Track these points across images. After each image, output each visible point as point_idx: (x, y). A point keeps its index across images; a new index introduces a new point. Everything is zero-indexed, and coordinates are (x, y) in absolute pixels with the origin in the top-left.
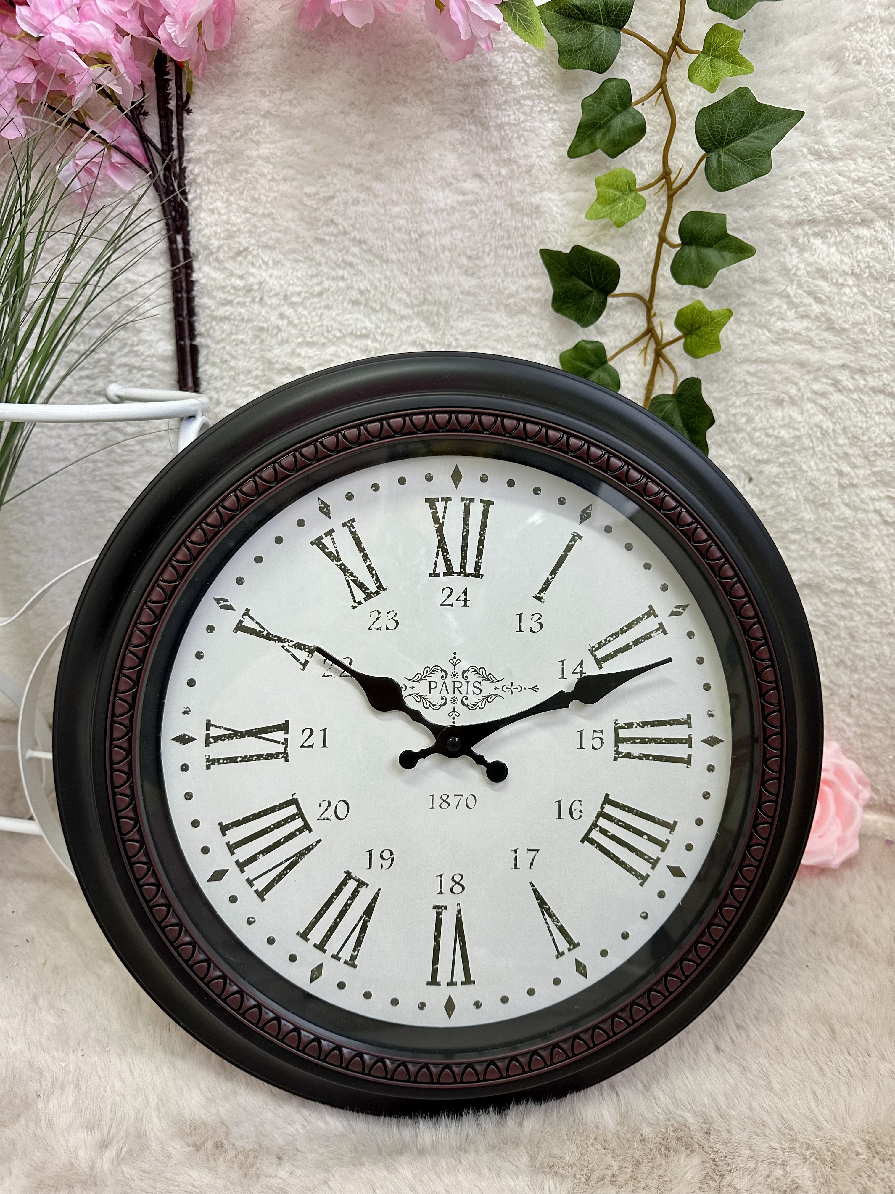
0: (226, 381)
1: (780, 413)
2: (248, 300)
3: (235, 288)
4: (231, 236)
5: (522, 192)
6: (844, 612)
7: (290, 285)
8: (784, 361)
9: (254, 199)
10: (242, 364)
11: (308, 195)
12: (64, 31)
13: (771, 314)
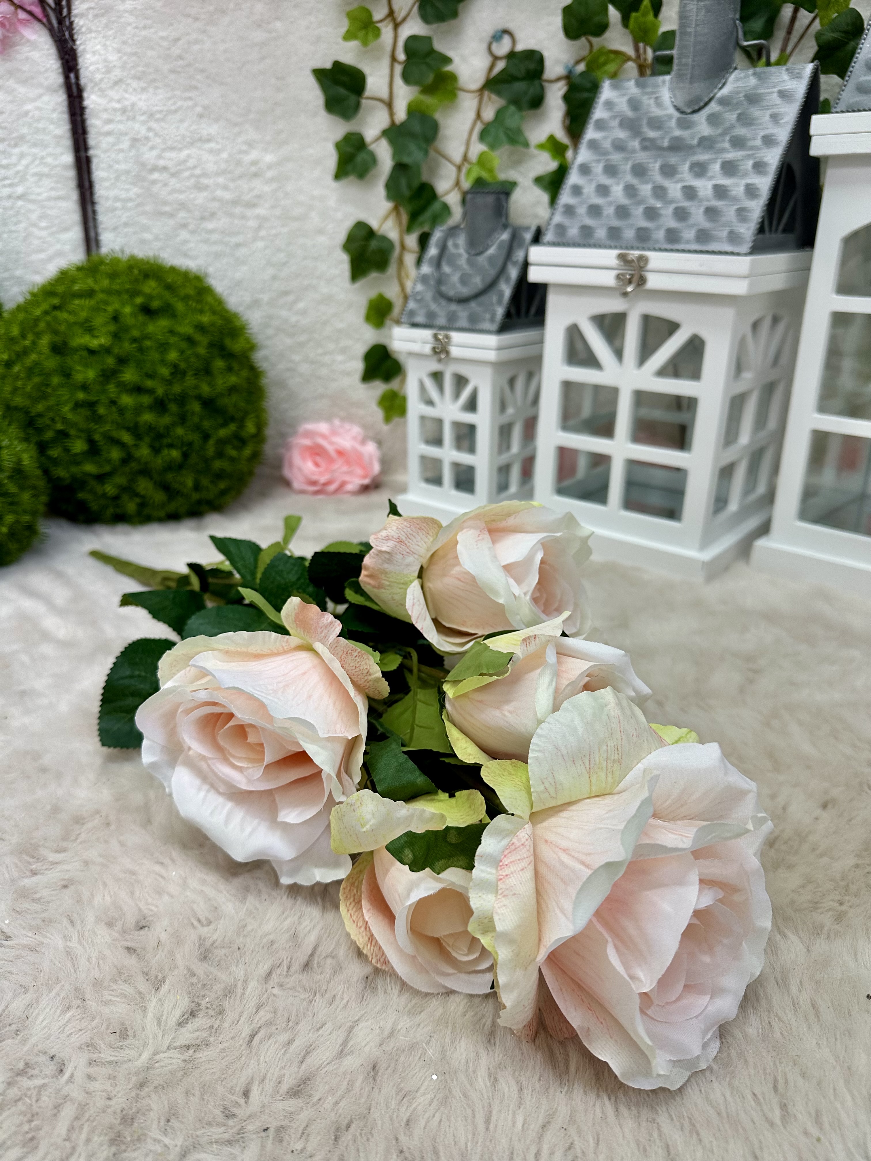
0: (112, 181)
2: (124, 118)
3: (115, 110)
4: (109, 71)
7: (154, 106)
9: (124, 43)
10: (123, 167)
11: (162, 38)
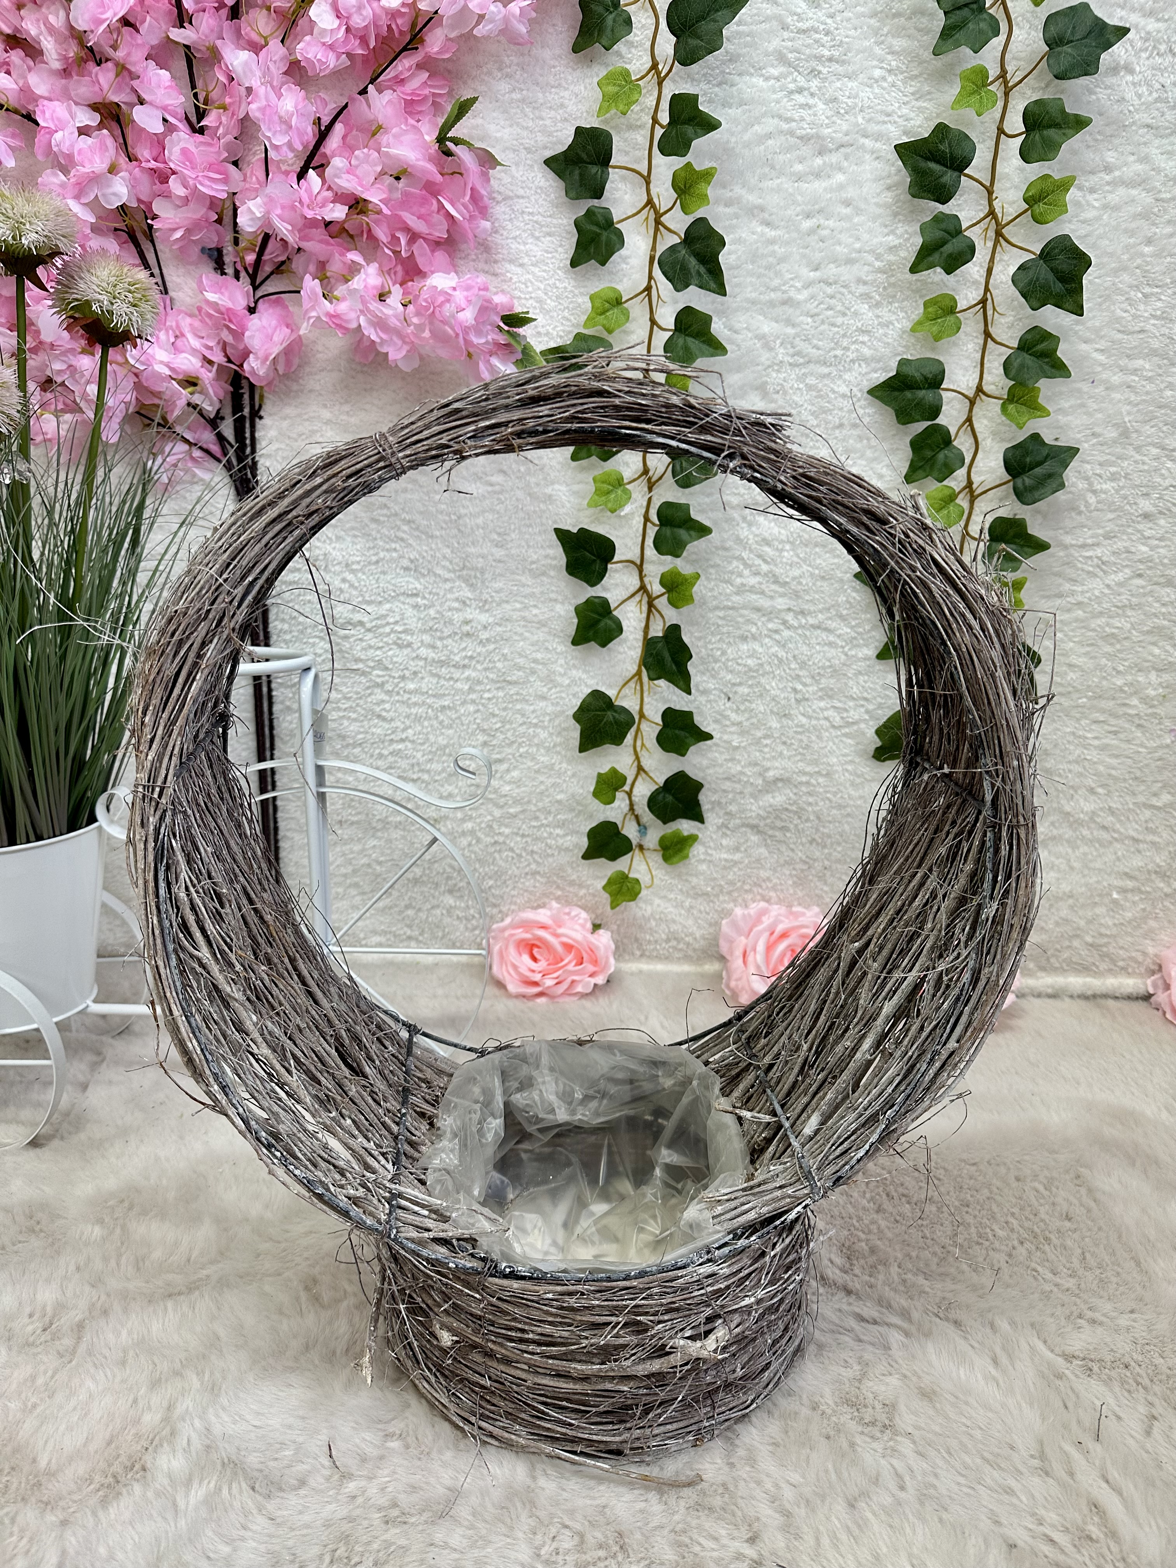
1: (745, 647)
5: (538, 485)
6: (811, 800)
8: (744, 607)
12: (162, 362)
13: (732, 573)
